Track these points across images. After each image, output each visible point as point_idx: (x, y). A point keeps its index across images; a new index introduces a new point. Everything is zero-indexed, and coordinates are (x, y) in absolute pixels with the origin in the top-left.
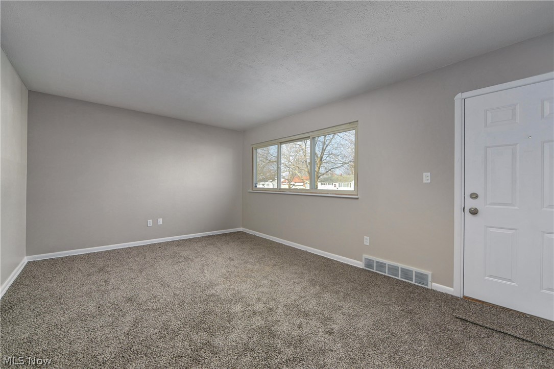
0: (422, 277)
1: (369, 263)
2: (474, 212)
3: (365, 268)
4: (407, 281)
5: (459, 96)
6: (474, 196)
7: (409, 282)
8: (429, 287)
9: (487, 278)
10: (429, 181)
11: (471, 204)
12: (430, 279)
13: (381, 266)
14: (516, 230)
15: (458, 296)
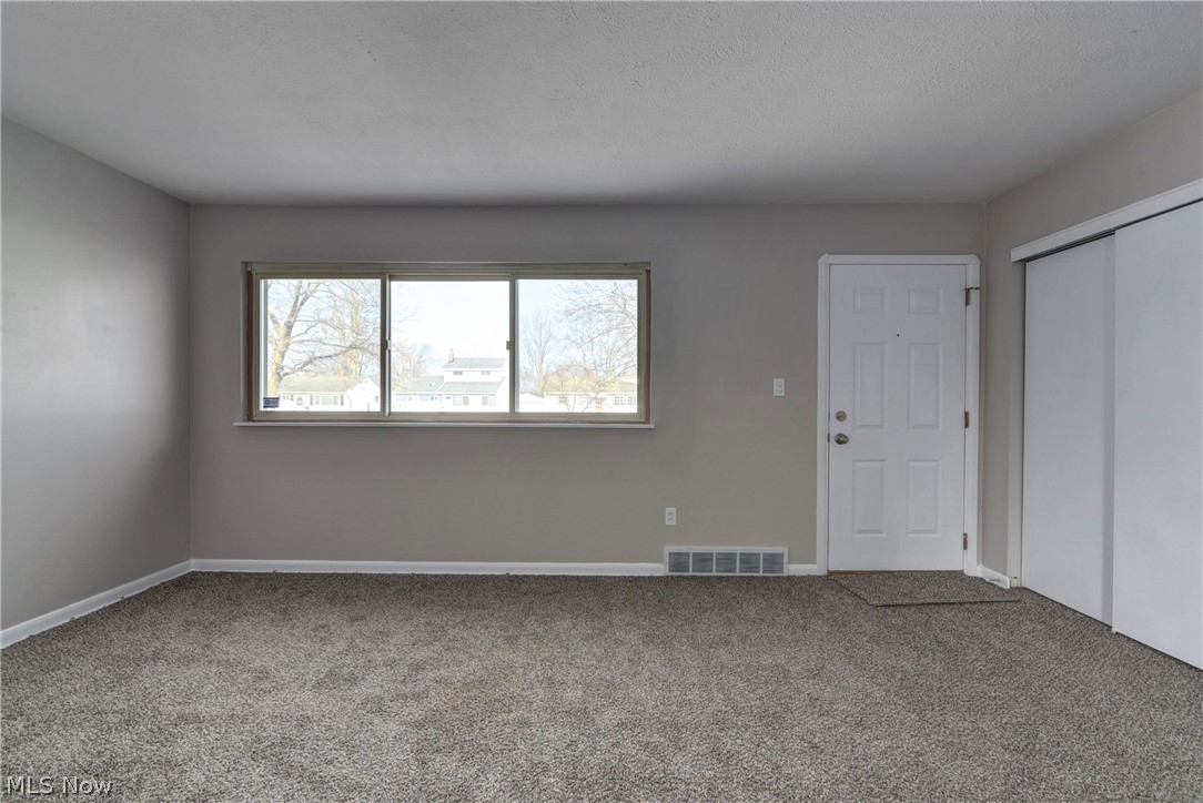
0: (774, 560)
1: (678, 561)
2: (841, 440)
3: (670, 574)
4: (750, 574)
5: (825, 259)
6: (841, 417)
7: (754, 574)
8: (785, 574)
9: (855, 536)
10: (783, 394)
11: (838, 428)
12: (786, 559)
13: (703, 559)
14: (883, 460)
15: (822, 574)
